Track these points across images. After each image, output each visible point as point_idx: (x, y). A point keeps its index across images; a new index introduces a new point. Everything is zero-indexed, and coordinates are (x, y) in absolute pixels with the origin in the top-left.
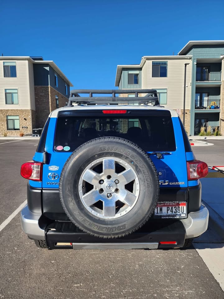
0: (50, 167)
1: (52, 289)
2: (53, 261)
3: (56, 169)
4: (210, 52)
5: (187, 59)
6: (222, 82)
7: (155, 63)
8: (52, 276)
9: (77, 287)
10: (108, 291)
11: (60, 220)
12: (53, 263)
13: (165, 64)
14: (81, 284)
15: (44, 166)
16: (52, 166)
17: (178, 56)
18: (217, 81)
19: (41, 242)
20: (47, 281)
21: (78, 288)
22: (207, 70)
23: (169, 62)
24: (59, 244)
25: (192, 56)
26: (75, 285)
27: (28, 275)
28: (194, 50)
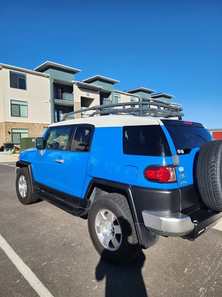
4: (64, 76)
5: (45, 77)
6: (75, 103)
7: (13, 73)
13: (24, 76)
16: (180, 168)
17: (34, 71)
18: (69, 101)
22: (60, 90)
23: (28, 76)
24: (200, 232)
25: (49, 75)
28: (50, 70)
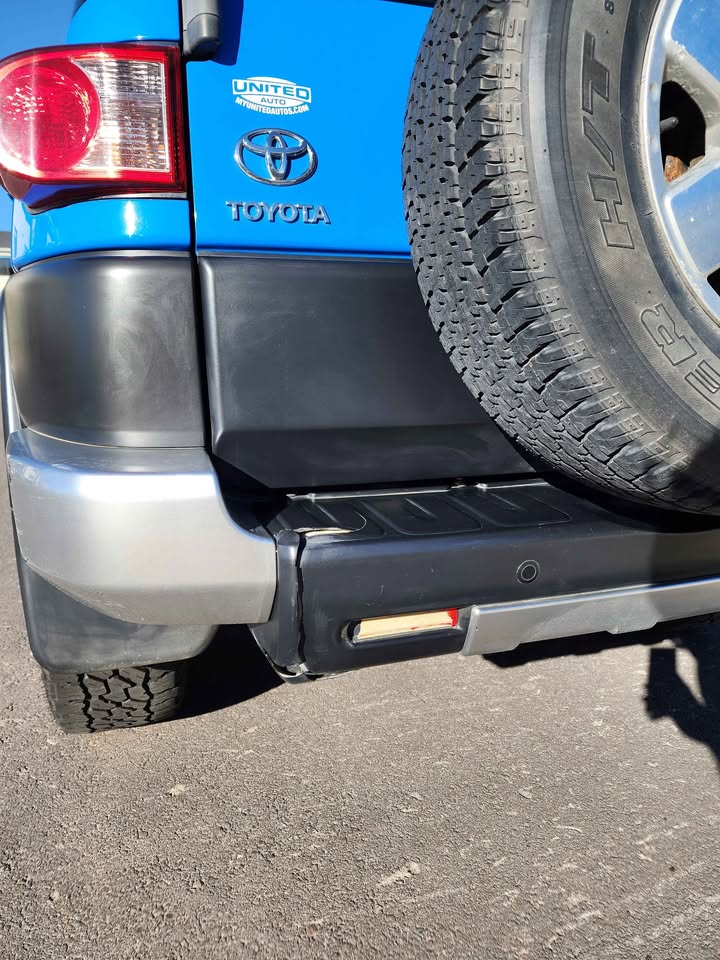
0: (240, 84)
1: (262, 938)
2: (181, 787)
3: (290, 103)
8: (220, 865)
9: (406, 888)
10: (574, 866)
11: (318, 490)
12: (182, 798)
14: (415, 867)
15: (197, 72)
16: (258, 81)
19: (96, 690)
20: (204, 898)
21: (411, 892)
24: (372, 629)
26: (388, 881)
27: (56, 895)
